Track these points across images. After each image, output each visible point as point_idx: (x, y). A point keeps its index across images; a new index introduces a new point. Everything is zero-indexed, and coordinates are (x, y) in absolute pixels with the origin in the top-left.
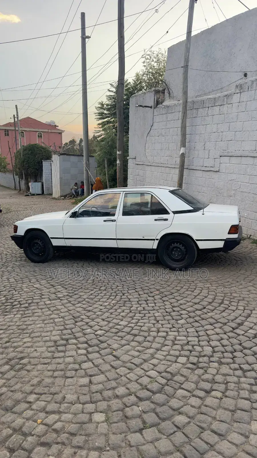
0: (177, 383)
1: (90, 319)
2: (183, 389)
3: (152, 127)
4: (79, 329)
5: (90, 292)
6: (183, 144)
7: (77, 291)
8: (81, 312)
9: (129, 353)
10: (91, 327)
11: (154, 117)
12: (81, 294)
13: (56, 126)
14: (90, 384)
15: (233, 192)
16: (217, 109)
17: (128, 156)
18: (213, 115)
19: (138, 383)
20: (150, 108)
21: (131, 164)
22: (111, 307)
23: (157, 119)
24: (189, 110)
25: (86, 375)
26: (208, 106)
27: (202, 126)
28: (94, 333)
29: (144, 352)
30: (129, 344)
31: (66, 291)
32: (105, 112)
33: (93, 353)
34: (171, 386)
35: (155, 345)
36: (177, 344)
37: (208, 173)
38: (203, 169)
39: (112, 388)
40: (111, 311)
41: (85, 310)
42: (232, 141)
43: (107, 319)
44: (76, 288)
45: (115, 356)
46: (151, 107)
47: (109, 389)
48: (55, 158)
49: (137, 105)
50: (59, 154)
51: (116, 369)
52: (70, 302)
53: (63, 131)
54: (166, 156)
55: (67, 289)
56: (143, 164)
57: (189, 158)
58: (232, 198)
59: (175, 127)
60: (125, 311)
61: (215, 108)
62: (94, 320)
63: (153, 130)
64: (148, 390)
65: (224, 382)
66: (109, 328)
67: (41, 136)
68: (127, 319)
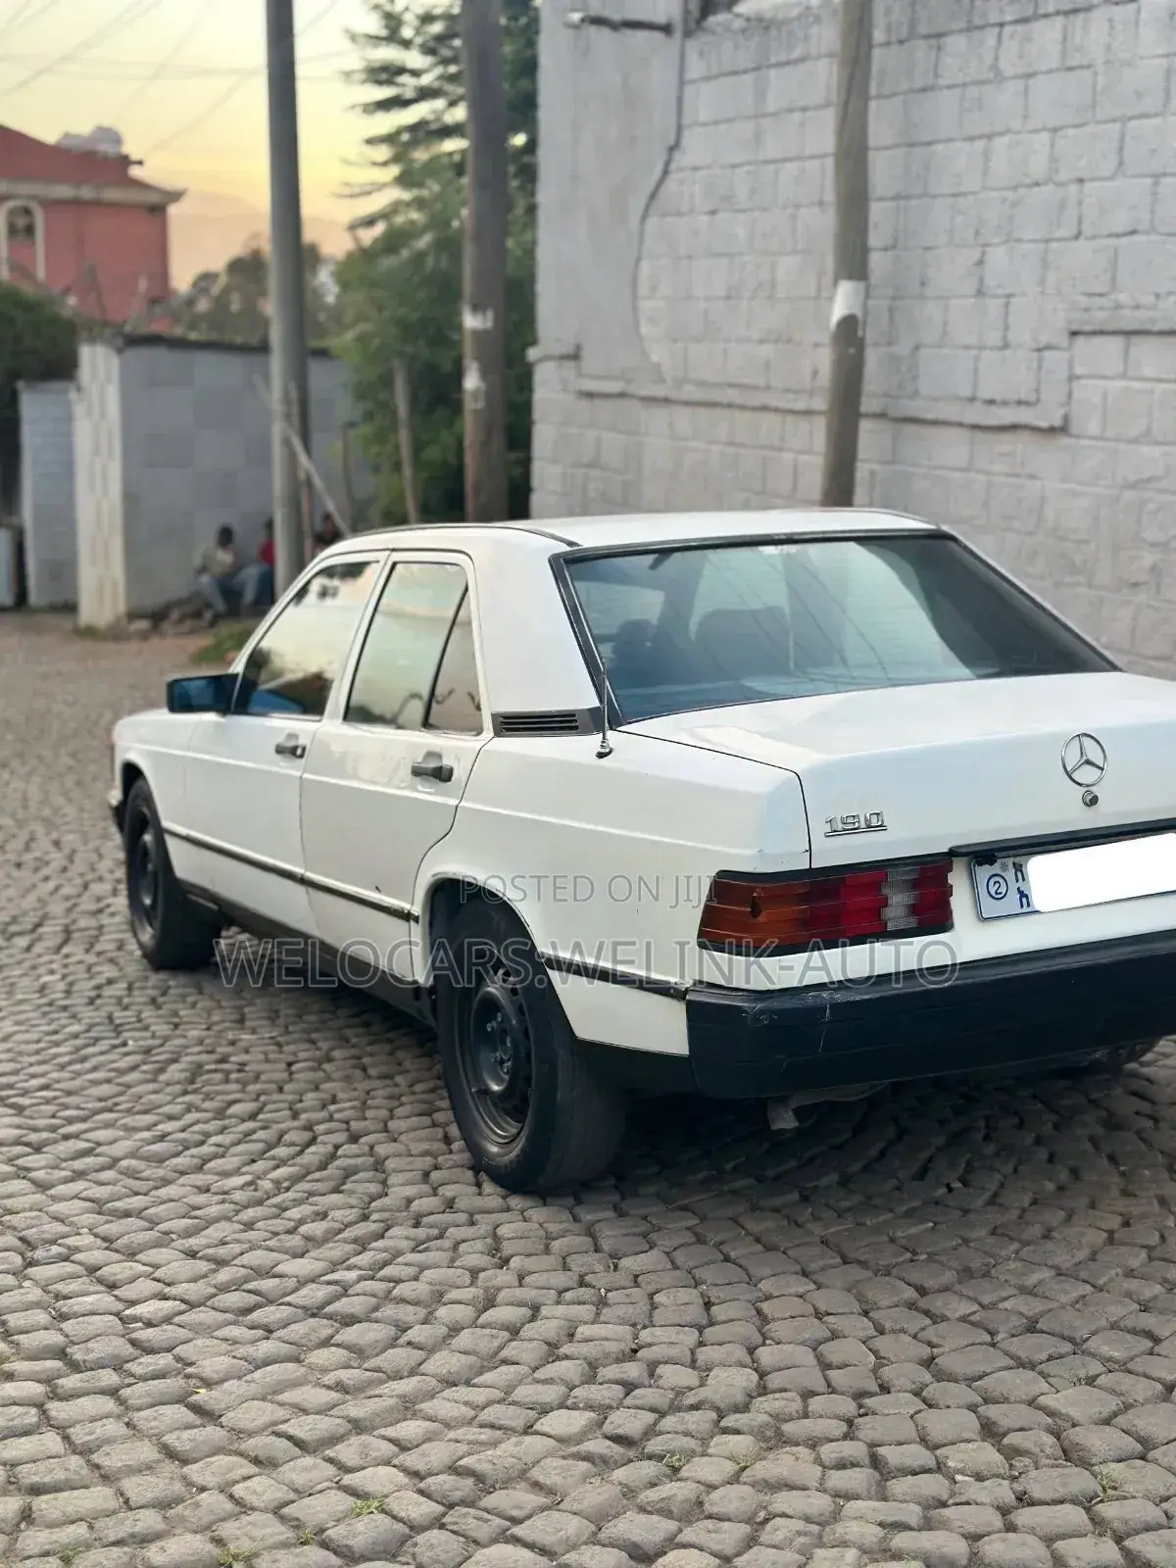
0: (489, 1517)
1: (117, 1251)
2: (517, 1541)
3: (677, 155)
4: (36, 1294)
5: (160, 1127)
6: (853, 261)
7: (84, 1120)
8: (75, 1219)
9: (281, 1398)
10: (112, 1286)
11: (689, 90)
12: (102, 1135)
13: (125, 161)
14: (23, 1526)
15: (1149, 558)
16: (1047, 35)
17: (534, 342)
18: (1030, 76)
19: (283, 1519)
20: (658, 36)
21: (549, 389)
22: (258, 1194)
23: (704, 102)
24: (888, 44)
25: (12, 1487)
26: (997, 21)
27: (966, 146)
28: (117, 1314)
29: (368, 1394)
30: (297, 1360)
31: (17, 1120)
32: (414, 59)
33: (79, 1396)
34: (455, 1528)
35: (444, 1362)
36: (567, 1357)
37: (1005, 443)
38: (974, 414)
39: (133, 1536)
40: (249, 1214)
41: (99, 1213)
42: (1137, 238)
43: (210, 1251)
44: (78, 1108)
45: (197, 1409)
46: (666, 29)
47: (115, 1544)
48: (97, 363)
49: (576, 17)
50: (120, 342)
51: (185, 1462)
52: (23, 1173)
53: (176, 196)
54: (756, 335)
55: (26, 1113)
56: (622, 395)
57: (894, 349)
58: (1142, 597)
59: (808, 152)
60: (331, 1214)
61: (1038, 26)
62: (137, 1258)
63: (681, 175)
64: (325, 1545)
65: (755, 1514)
66: (213, 1290)
67: (30, 230)
68: (331, 1249)
